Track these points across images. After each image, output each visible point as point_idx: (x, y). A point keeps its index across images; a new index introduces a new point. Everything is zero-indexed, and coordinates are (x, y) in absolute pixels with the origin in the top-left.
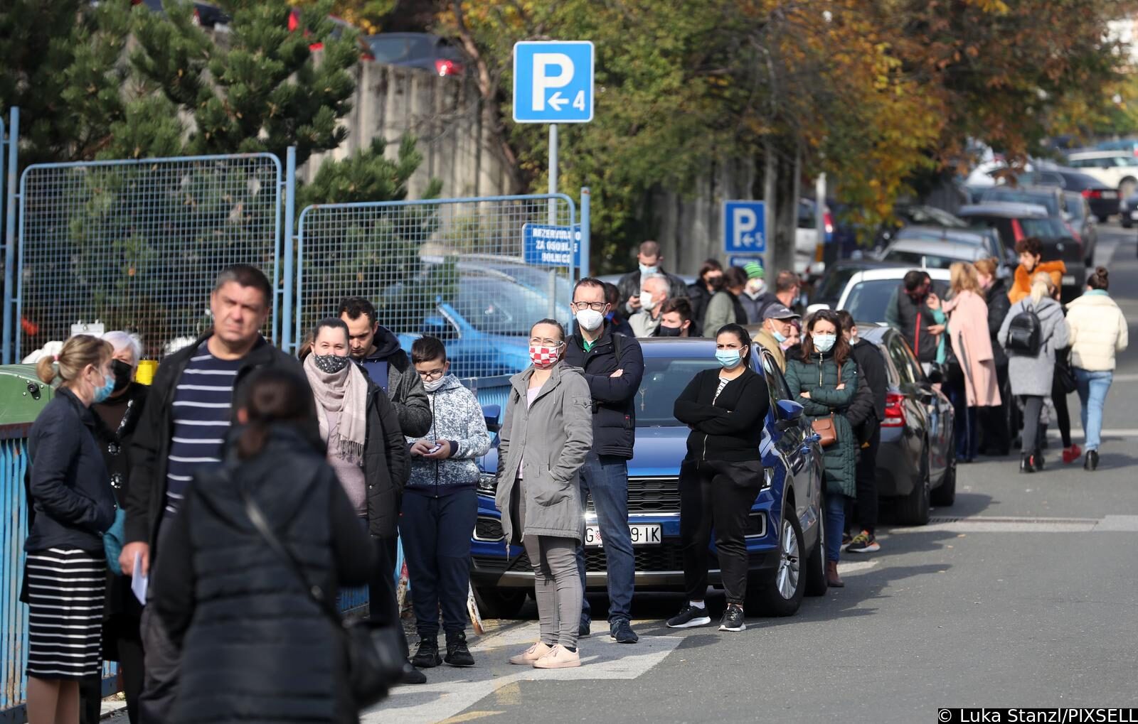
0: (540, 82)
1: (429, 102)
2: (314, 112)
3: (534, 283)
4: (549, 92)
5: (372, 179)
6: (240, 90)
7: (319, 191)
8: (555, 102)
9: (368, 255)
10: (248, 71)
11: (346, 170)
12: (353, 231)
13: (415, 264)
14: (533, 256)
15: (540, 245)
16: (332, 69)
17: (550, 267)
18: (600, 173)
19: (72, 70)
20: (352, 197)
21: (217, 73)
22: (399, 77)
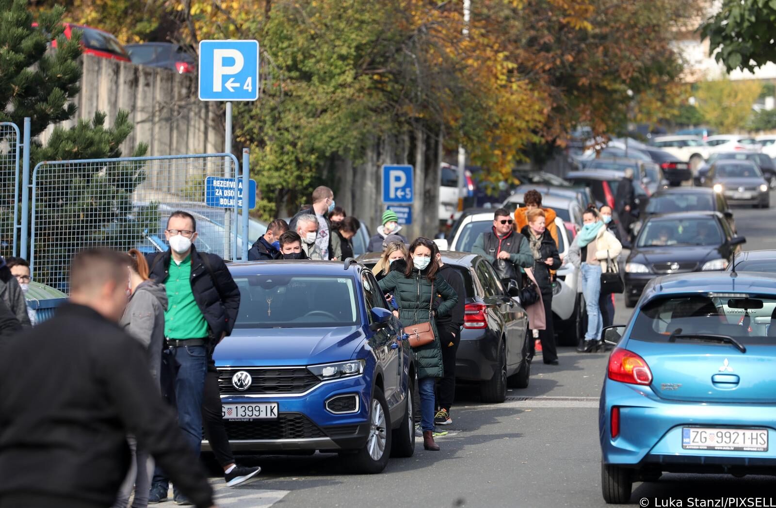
0: (219, 70)
1: (170, 93)
2: (48, 92)
3: (212, 217)
4: (225, 78)
5: (91, 143)
7: (51, 152)
8: (229, 85)
9: (87, 199)
11: (72, 137)
12: (77, 181)
13: (126, 207)
14: (213, 201)
15: (218, 193)
16: (63, 60)
17: (228, 209)
18: (294, 145)
20: (76, 156)
22: (147, 74)
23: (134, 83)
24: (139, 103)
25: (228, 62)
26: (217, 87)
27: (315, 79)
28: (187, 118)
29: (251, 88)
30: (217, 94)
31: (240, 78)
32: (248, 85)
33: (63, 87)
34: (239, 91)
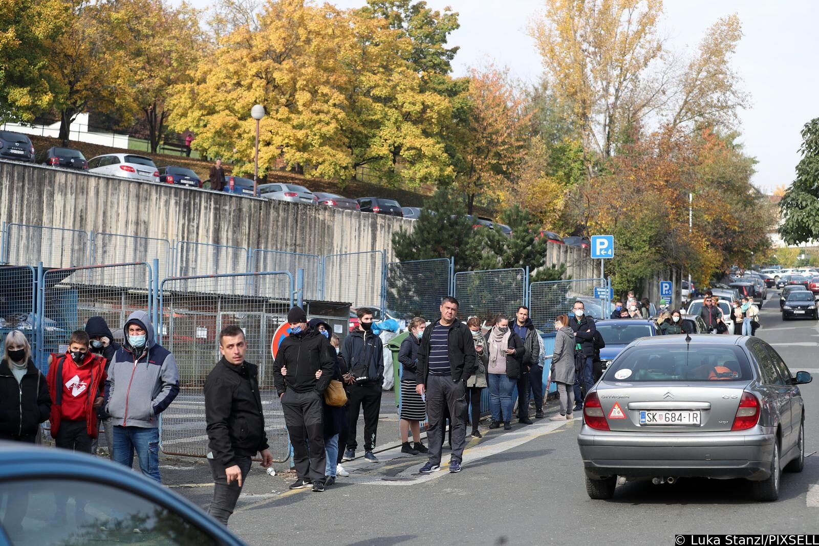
0: (599, 247)
1: (579, 255)
2: (535, 256)
3: (597, 303)
4: (601, 250)
5: (551, 275)
6: (514, 250)
7: (536, 279)
8: (603, 252)
9: (550, 296)
10: (516, 245)
11: (544, 273)
12: (546, 289)
13: (564, 299)
14: (597, 296)
15: (599, 293)
16: (540, 244)
17: (603, 299)
18: (627, 274)
19: (468, 246)
20: (546, 280)
21: (508, 246)
22: (571, 248)
23: (566, 252)
24: (568, 259)
25: (602, 244)
26: (598, 253)
27: (634, 249)
28: (586, 265)
29: (611, 253)
30: (598, 256)
31: (607, 249)
32: (610, 252)
33: (541, 254)
34: (606, 255)
